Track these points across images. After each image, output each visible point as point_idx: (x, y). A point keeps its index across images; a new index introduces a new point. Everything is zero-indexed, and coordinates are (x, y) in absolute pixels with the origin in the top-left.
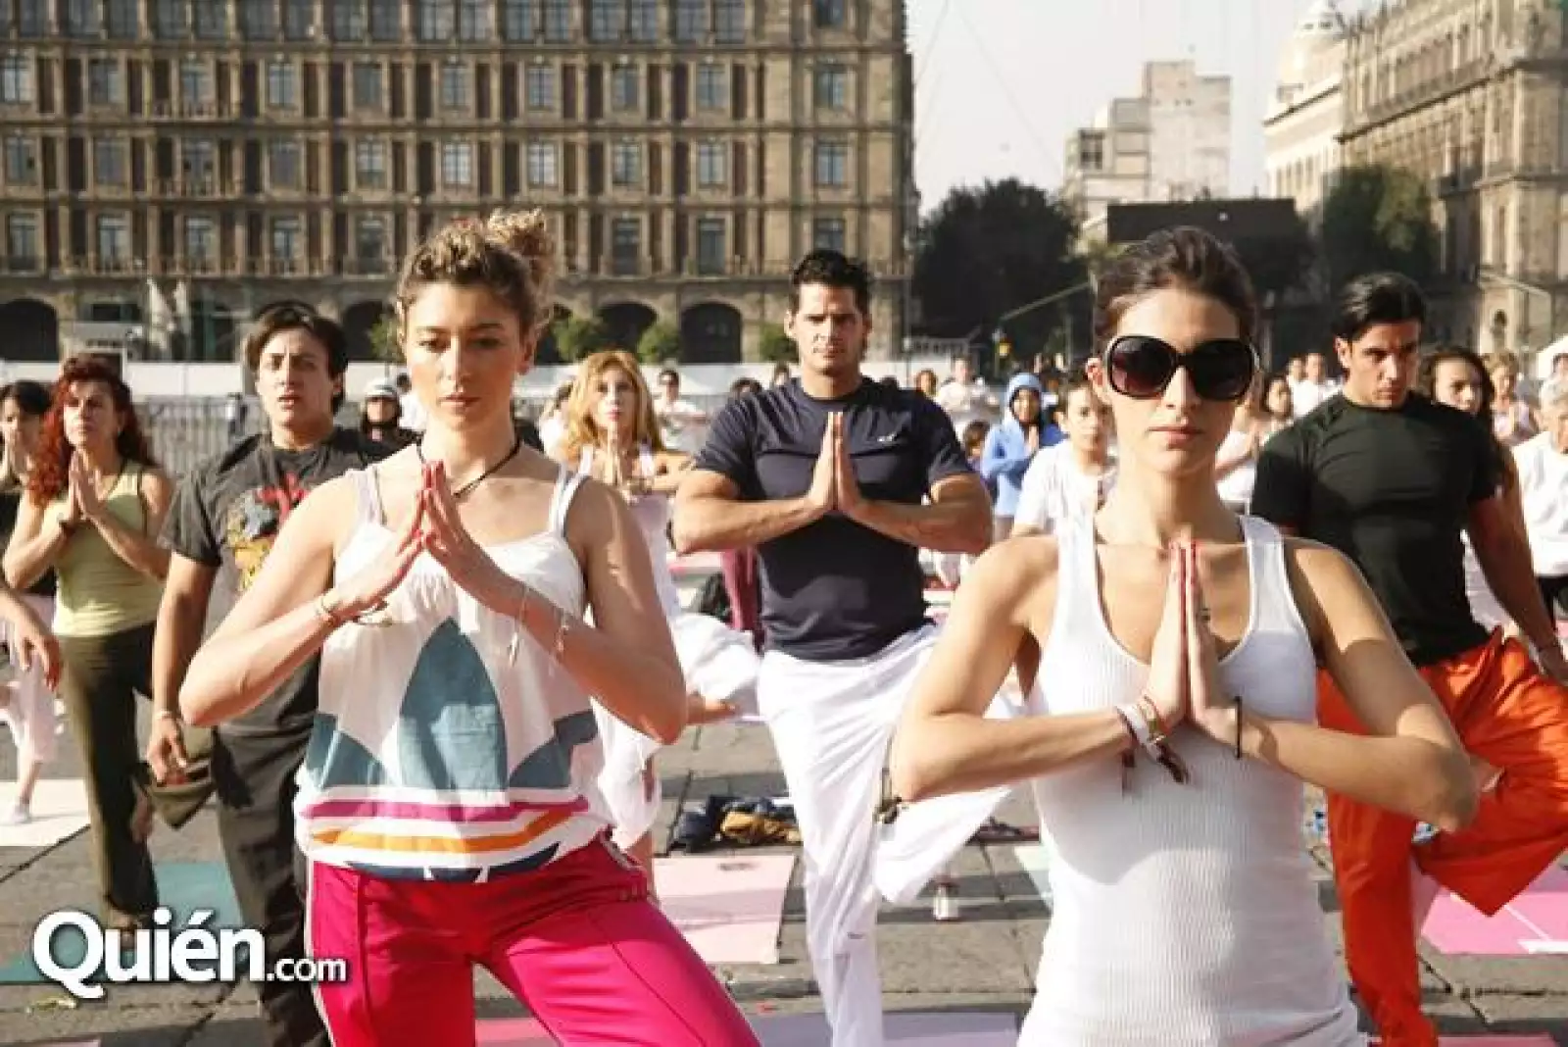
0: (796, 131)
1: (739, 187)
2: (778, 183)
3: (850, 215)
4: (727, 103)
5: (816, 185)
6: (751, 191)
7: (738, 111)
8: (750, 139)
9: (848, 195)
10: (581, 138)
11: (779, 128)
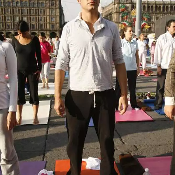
0: (50, 16)
1: (44, 21)
2: (48, 21)
3: (55, 24)
4: (43, 13)
5: (52, 21)
6: (45, 21)
7: (44, 14)
8: (45, 16)
9: (55, 22)
10: (29, 16)
11: (48, 15)
